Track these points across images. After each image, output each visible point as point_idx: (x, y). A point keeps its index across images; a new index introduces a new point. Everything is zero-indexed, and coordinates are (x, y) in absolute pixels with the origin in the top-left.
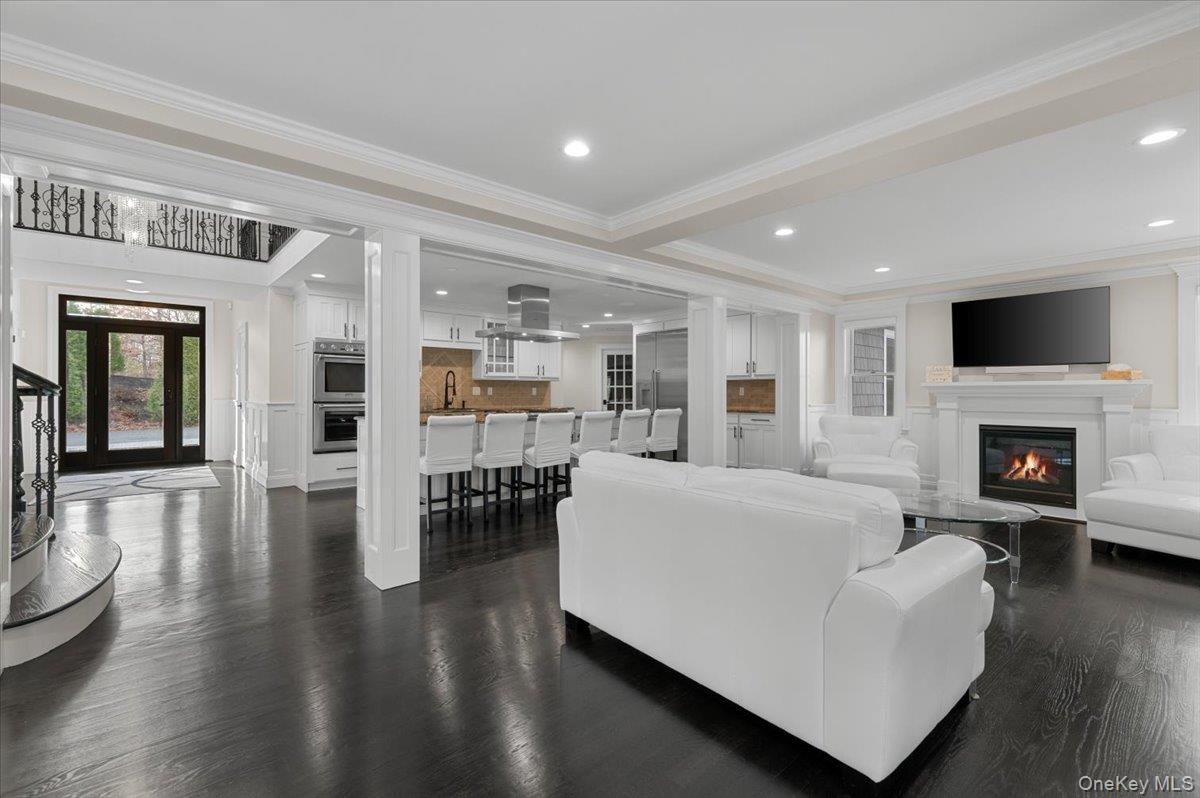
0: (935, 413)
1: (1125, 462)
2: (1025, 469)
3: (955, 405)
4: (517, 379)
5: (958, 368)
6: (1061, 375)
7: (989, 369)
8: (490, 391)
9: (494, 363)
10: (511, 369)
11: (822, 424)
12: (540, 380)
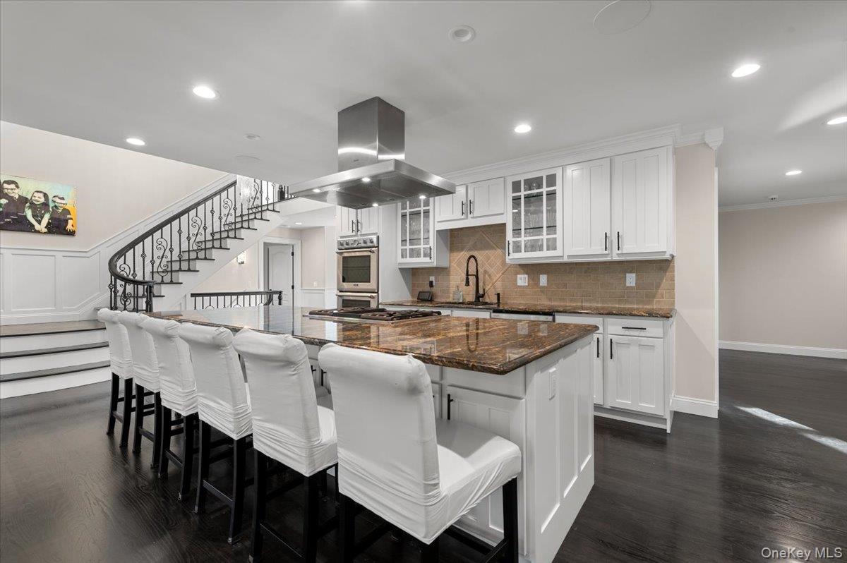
9: (523, 239)
12: (616, 258)
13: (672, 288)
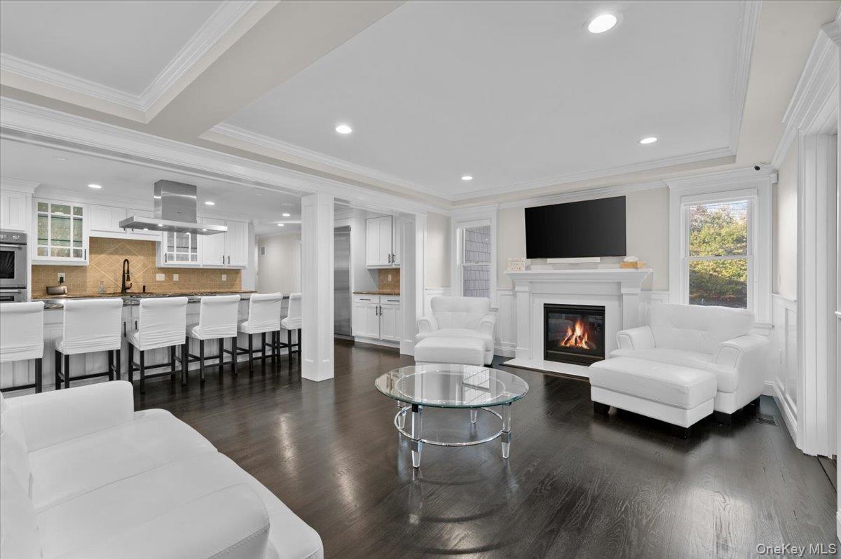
0: (514, 295)
1: (628, 335)
2: (574, 337)
3: (527, 289)
4: (201, 267)
5: (530, 260)
6: (595, 266)
7: (550, 260)
8: (176, 277)
9: (175, 253)
10: (194, 258)
11: (433, 303)
12: (226, 268)
13: (240, 281)
